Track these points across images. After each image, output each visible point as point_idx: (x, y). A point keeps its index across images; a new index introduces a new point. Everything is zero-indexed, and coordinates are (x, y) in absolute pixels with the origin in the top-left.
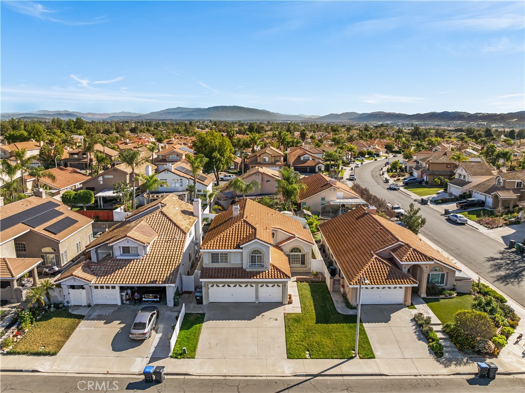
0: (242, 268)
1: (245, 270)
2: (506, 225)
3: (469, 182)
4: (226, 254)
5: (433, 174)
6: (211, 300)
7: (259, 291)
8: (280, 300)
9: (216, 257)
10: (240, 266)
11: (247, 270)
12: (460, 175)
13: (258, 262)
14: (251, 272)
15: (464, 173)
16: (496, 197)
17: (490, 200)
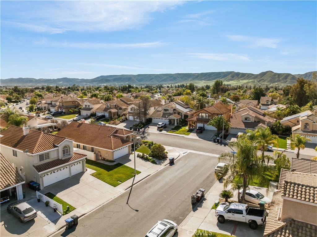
0: (59, 159)
1: (61, 159)
2: (121, 122)
3: (92, 108)
4: (48, 153)
5: (66, 108)
6: (45, 185)
7: (71, 169)
8: (81, 171)
9: (42, 157)
10: (57, 158)
11: (63, 159)
12: (86, 105)
13: (66, 153)
14: (66, 159)
15: (88, 104)
16: (110, 112)
17: (107, 115)
